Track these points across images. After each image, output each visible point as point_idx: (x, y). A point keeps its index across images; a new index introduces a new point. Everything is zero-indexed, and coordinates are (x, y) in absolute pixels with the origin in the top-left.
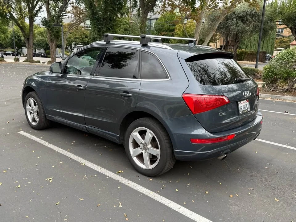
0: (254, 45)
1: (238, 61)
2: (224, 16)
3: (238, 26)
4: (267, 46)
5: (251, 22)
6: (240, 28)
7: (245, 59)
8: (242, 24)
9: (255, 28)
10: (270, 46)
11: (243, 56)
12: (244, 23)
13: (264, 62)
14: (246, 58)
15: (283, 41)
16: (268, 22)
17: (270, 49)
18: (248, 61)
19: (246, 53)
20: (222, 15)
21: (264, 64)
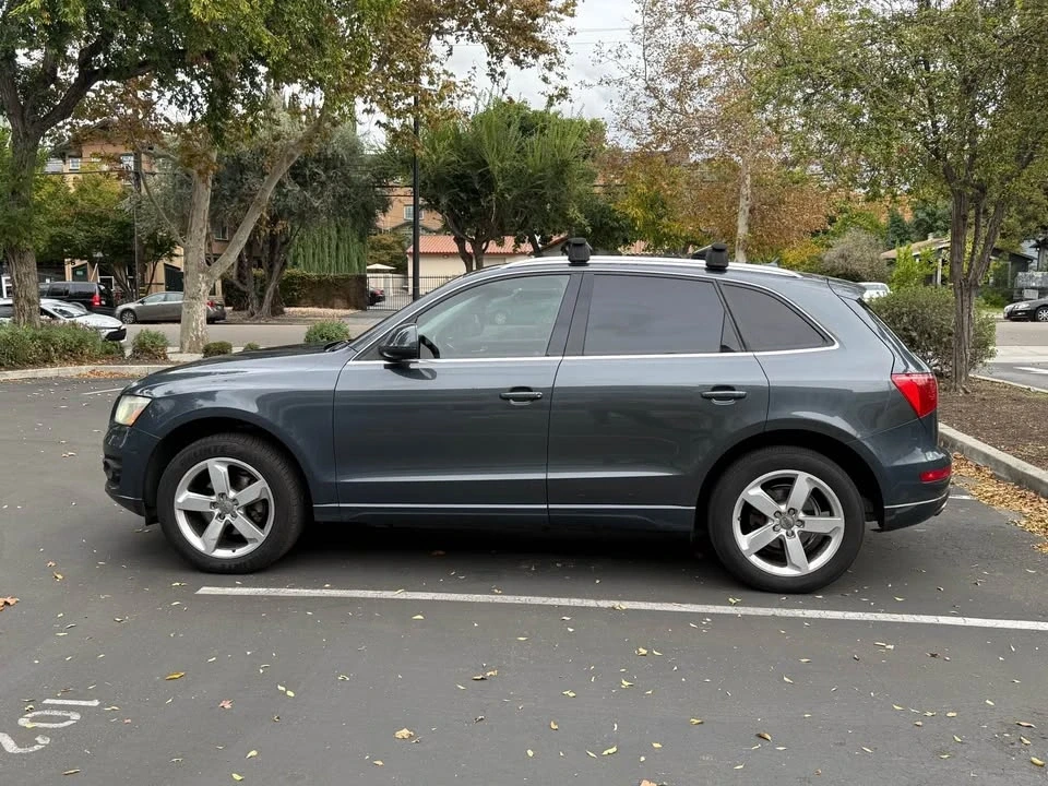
0: (314, 254)
1: (287, 306)
2: (288, 162)
3: (286, 196)
4: (348, 259)
5: (323, 184)
6: (291, 202)
7: (304, 301)
8: (298, 188)
9: (340, 202)
10: (356, 259)
11: (296, 291)
12: (303, 185)
13: (366, 310)
14: (306, 296)
15: (380, 241)
16: (374, 187)
17: (357, 267)
18: (313, 306)
19: (303, 281)
20: (282, 161)
21: (364, 313)
